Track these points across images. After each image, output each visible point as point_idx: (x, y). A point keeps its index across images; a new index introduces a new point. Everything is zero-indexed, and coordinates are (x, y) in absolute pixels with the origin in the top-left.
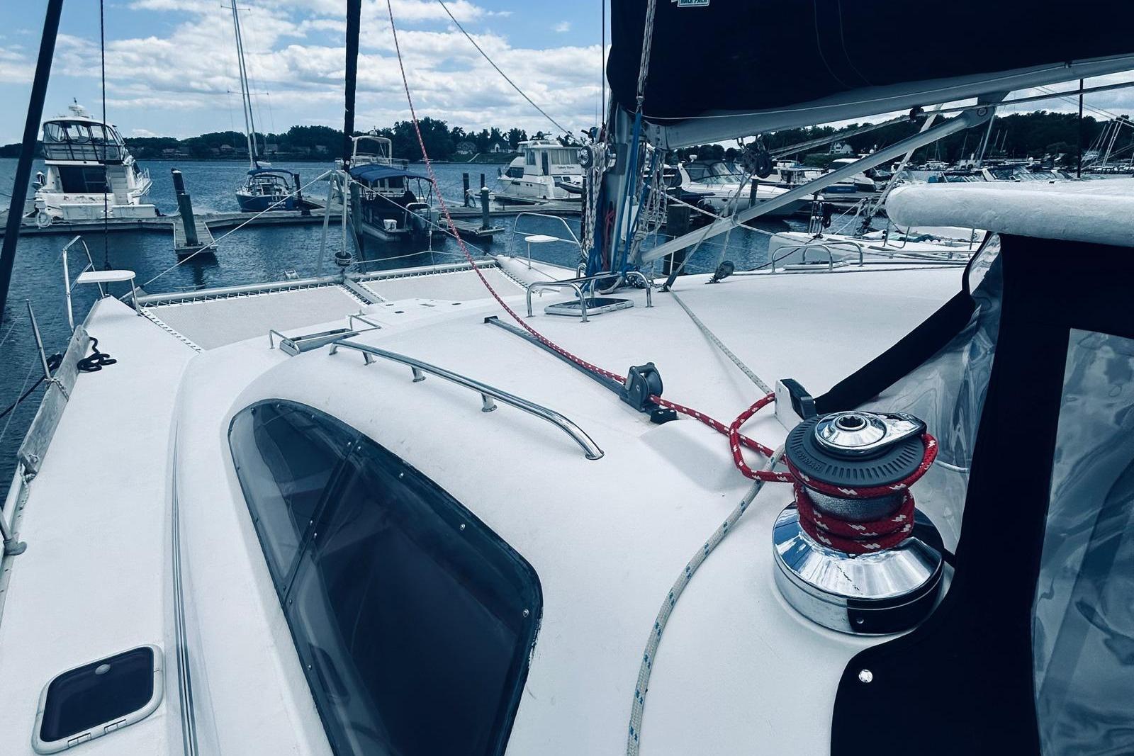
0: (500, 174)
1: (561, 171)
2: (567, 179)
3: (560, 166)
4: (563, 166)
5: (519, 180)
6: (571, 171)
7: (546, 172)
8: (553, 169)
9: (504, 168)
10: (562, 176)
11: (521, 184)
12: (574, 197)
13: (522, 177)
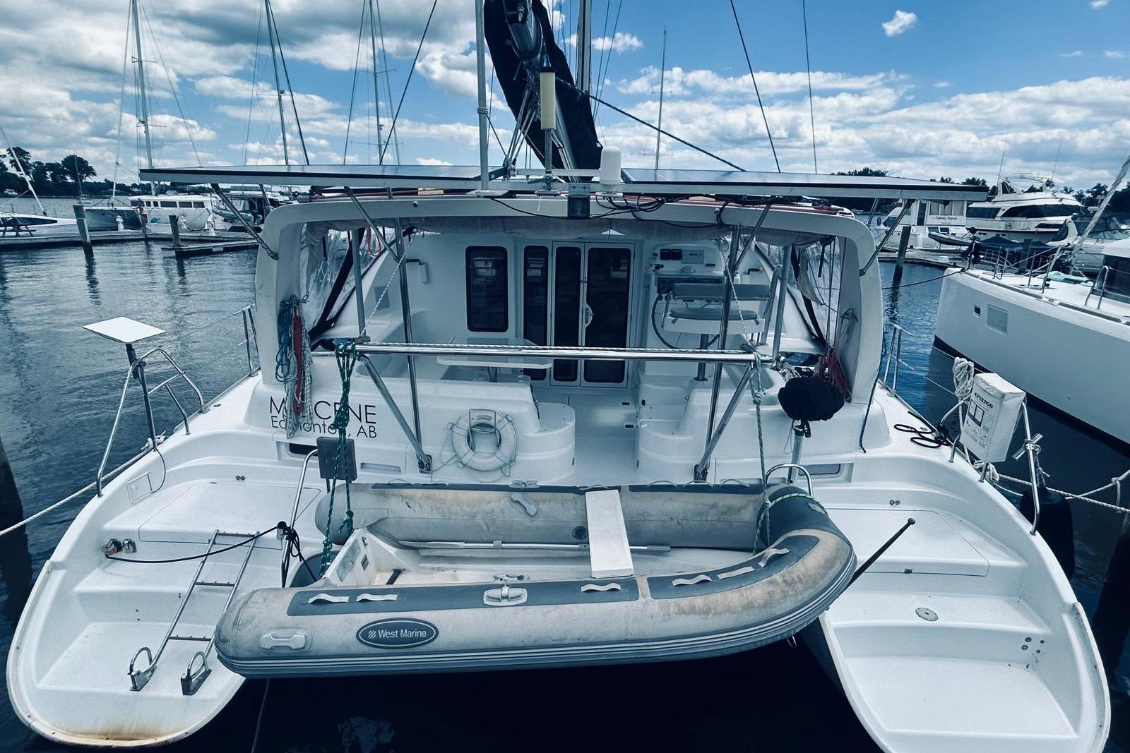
0: (879, 224)
1: (939, 222)
2: (946, 230)
3: (939, 216)
4: (943, 217)
6: (953, 222)
7: (921, 223)
8: (931, 219)
9: (884, 219)
10: (939, 227)
12: (945, 249)
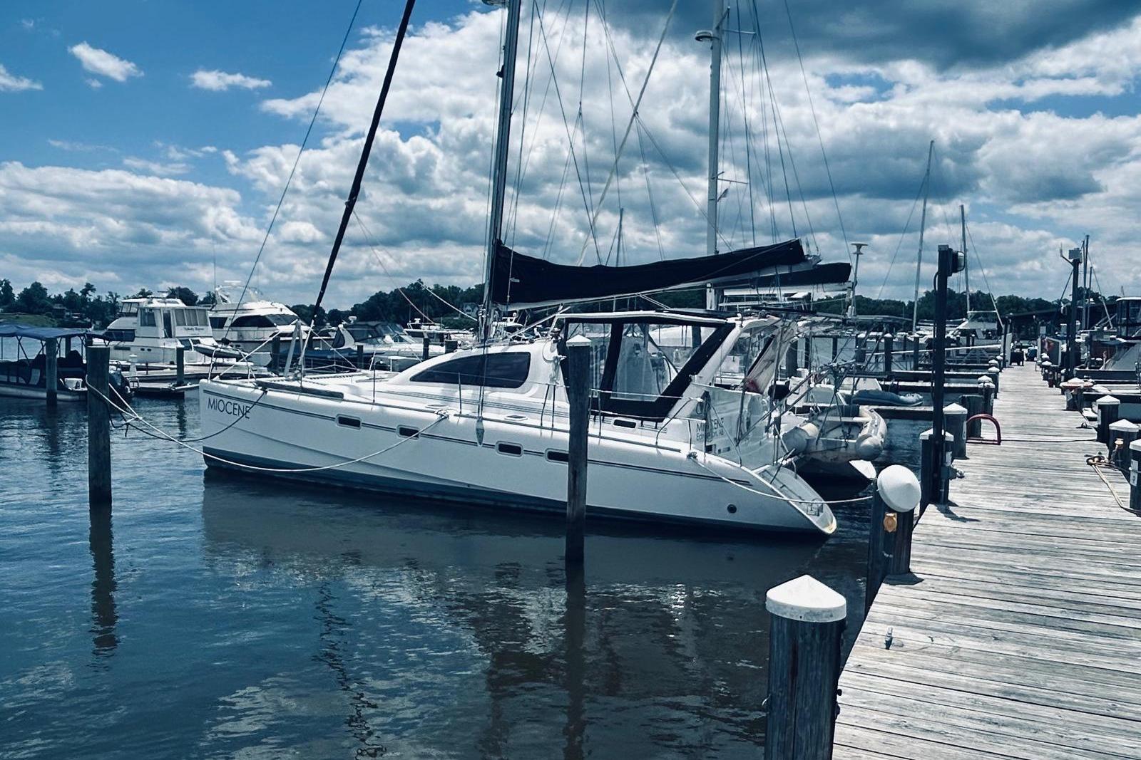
1: (188, 334)
3: (186, 328)
4: (190, 327)
5: (127, 344)
7: (169, 334)
8: (179, 331)
10: (190, 339)
11: (132, 348)
13: (133, 341)
